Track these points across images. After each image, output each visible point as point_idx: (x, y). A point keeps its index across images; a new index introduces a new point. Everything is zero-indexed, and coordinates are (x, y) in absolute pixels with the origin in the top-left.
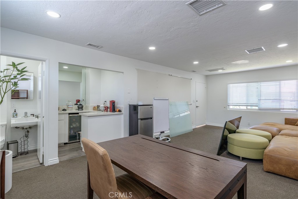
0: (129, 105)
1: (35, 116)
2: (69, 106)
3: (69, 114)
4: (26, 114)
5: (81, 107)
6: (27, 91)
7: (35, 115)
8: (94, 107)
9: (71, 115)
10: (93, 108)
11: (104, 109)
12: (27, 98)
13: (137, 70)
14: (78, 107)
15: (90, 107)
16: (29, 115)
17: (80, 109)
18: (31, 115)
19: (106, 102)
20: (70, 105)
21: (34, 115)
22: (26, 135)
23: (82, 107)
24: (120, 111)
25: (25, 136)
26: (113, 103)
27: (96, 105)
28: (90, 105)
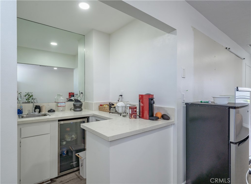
0: (186, 104)
2: (59, 104)
3: (59, 121)
5: (78, 106)
8: (101, 105)
9: (62, 122)
10: (98, 106)
11: (131, 113)
13: (194, 29)
14: (74, 105)
15: (93, 104)
17: (78, 109)
20: (61, 101)
23: (81, 105)
24: (165, 117)
26: (149, 99)
27: (104, 102)
28: (94, 102)
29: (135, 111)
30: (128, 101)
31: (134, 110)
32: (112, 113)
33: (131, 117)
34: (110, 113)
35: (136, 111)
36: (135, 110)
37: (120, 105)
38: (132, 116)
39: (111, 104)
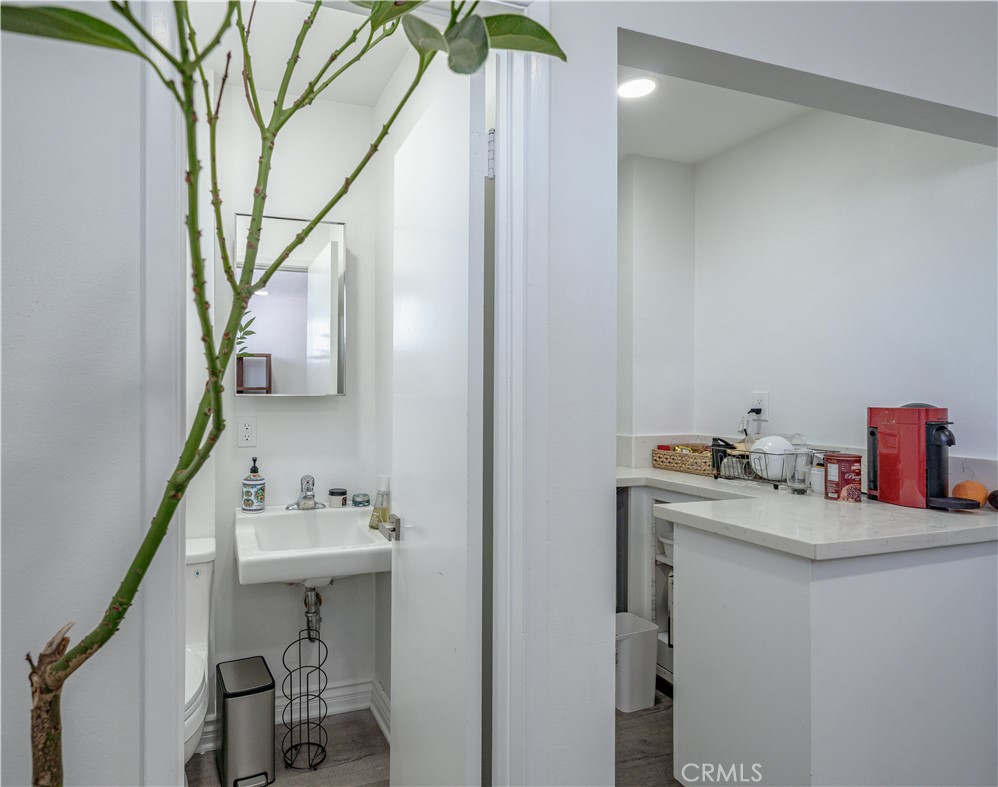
1: (349, 502)
4: (308, 484)
6: (268, 357)
7: (349, 496)
8: (662, 448)
10: (650, 452)
11: (834, 478)
12: (268, 390)
15: (633, 442)
16: (321, 493)
18: (332, 493)
19: (758, 411)
21: (344, 493)
22: (309, 629)
25: (305, 634)
26: (929, 426)
27: (670, 436)
28: (634, 436)
29: (854, 471)
30: (798, 434)
31: (853, 468)
32: (728, 478)
33: (836, 496)
34: (716, 477)
35: (859, 473)
36: (855, 467)
37: (771, 446)
38: (844, 492)
39: (721, 443)
